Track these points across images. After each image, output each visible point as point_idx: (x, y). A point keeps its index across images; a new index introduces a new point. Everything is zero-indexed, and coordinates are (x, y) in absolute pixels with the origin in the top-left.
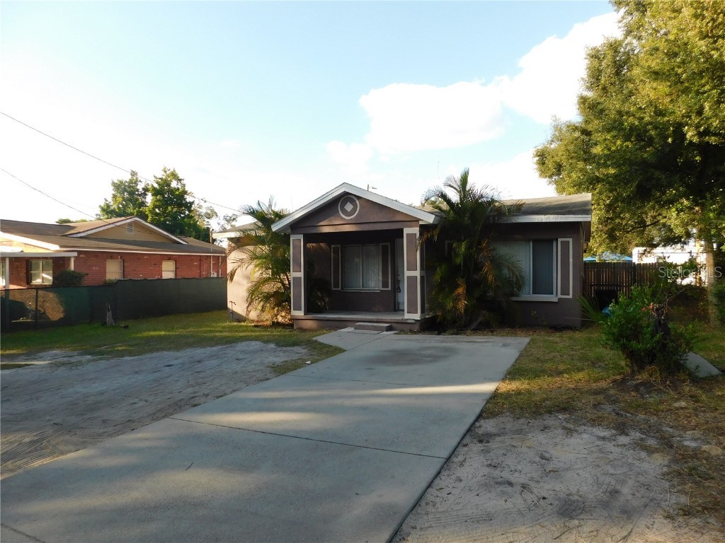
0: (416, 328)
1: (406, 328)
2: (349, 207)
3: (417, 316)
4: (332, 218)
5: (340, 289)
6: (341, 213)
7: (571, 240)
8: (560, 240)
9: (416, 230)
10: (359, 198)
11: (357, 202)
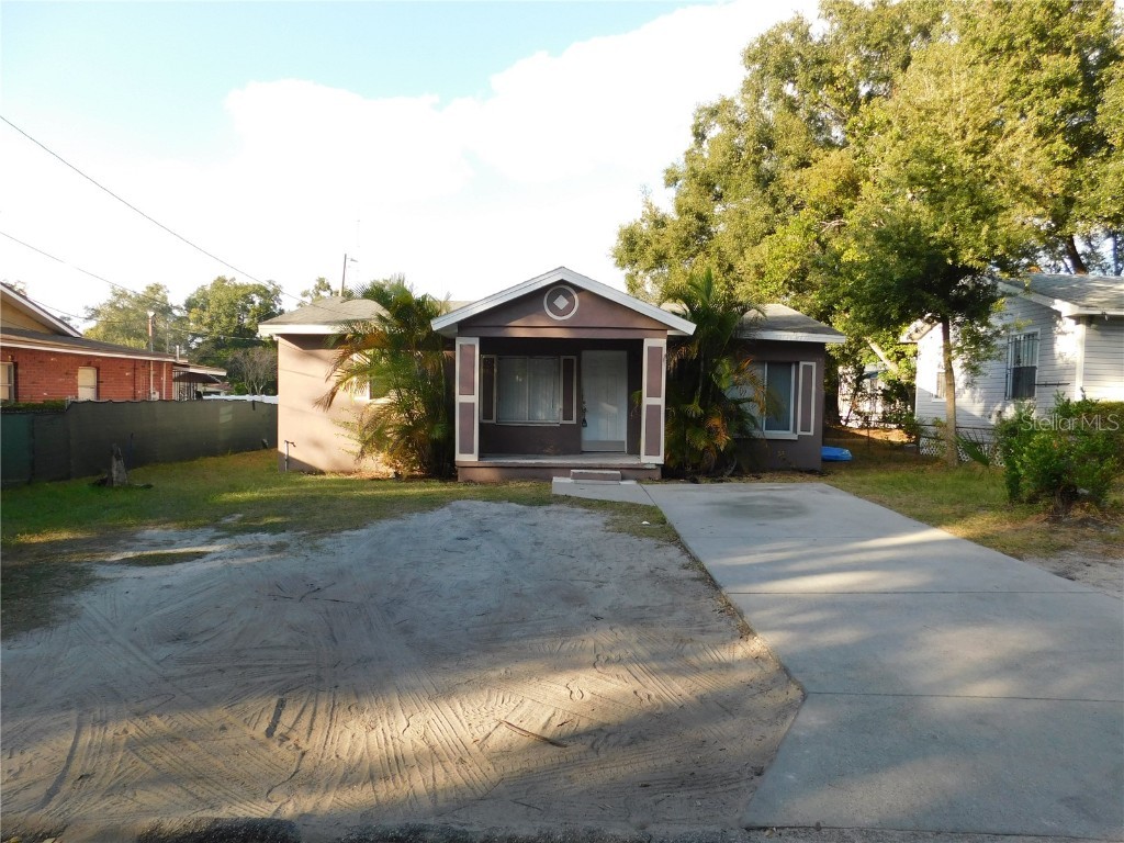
0: (658, 474)
1: (641, 474)
2: (561, 302)
3: (660, 460)
4: (533, 316)
5: (494, 421)
6: (547, 310)
7: (814, 364)
8: (802, 364)
9: (662, 343)
10: (579, 289)
11: (576, 296)
